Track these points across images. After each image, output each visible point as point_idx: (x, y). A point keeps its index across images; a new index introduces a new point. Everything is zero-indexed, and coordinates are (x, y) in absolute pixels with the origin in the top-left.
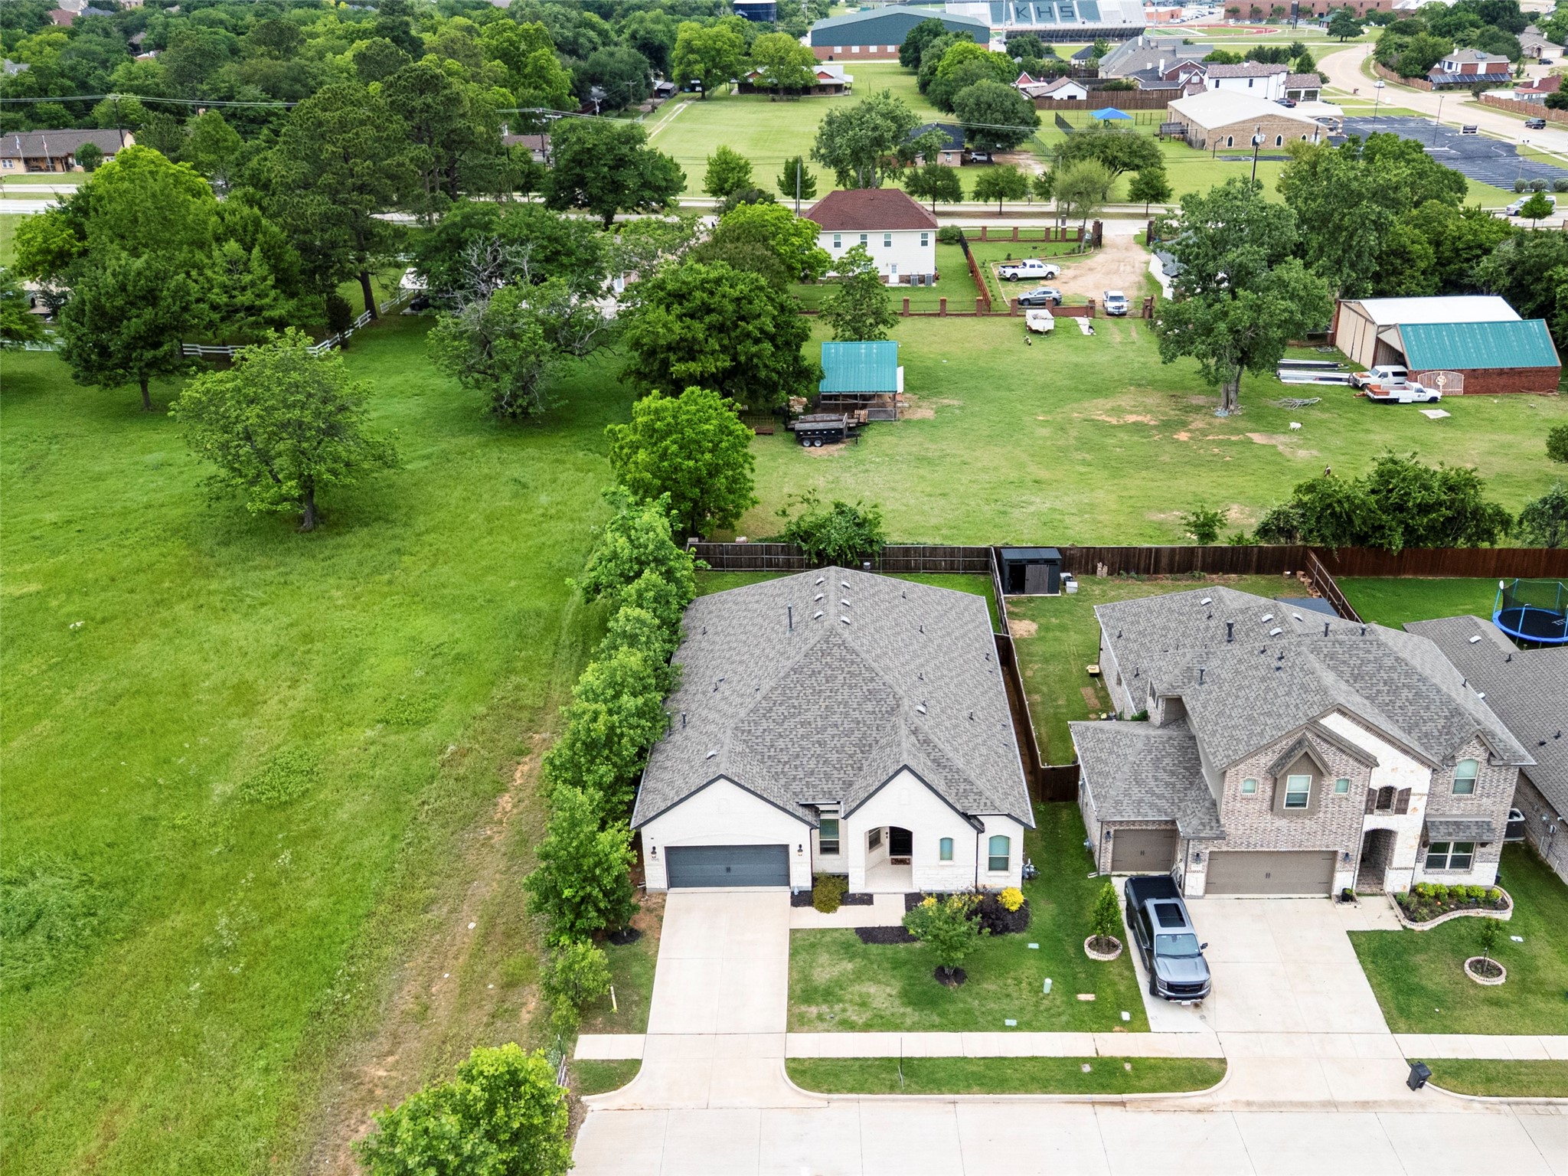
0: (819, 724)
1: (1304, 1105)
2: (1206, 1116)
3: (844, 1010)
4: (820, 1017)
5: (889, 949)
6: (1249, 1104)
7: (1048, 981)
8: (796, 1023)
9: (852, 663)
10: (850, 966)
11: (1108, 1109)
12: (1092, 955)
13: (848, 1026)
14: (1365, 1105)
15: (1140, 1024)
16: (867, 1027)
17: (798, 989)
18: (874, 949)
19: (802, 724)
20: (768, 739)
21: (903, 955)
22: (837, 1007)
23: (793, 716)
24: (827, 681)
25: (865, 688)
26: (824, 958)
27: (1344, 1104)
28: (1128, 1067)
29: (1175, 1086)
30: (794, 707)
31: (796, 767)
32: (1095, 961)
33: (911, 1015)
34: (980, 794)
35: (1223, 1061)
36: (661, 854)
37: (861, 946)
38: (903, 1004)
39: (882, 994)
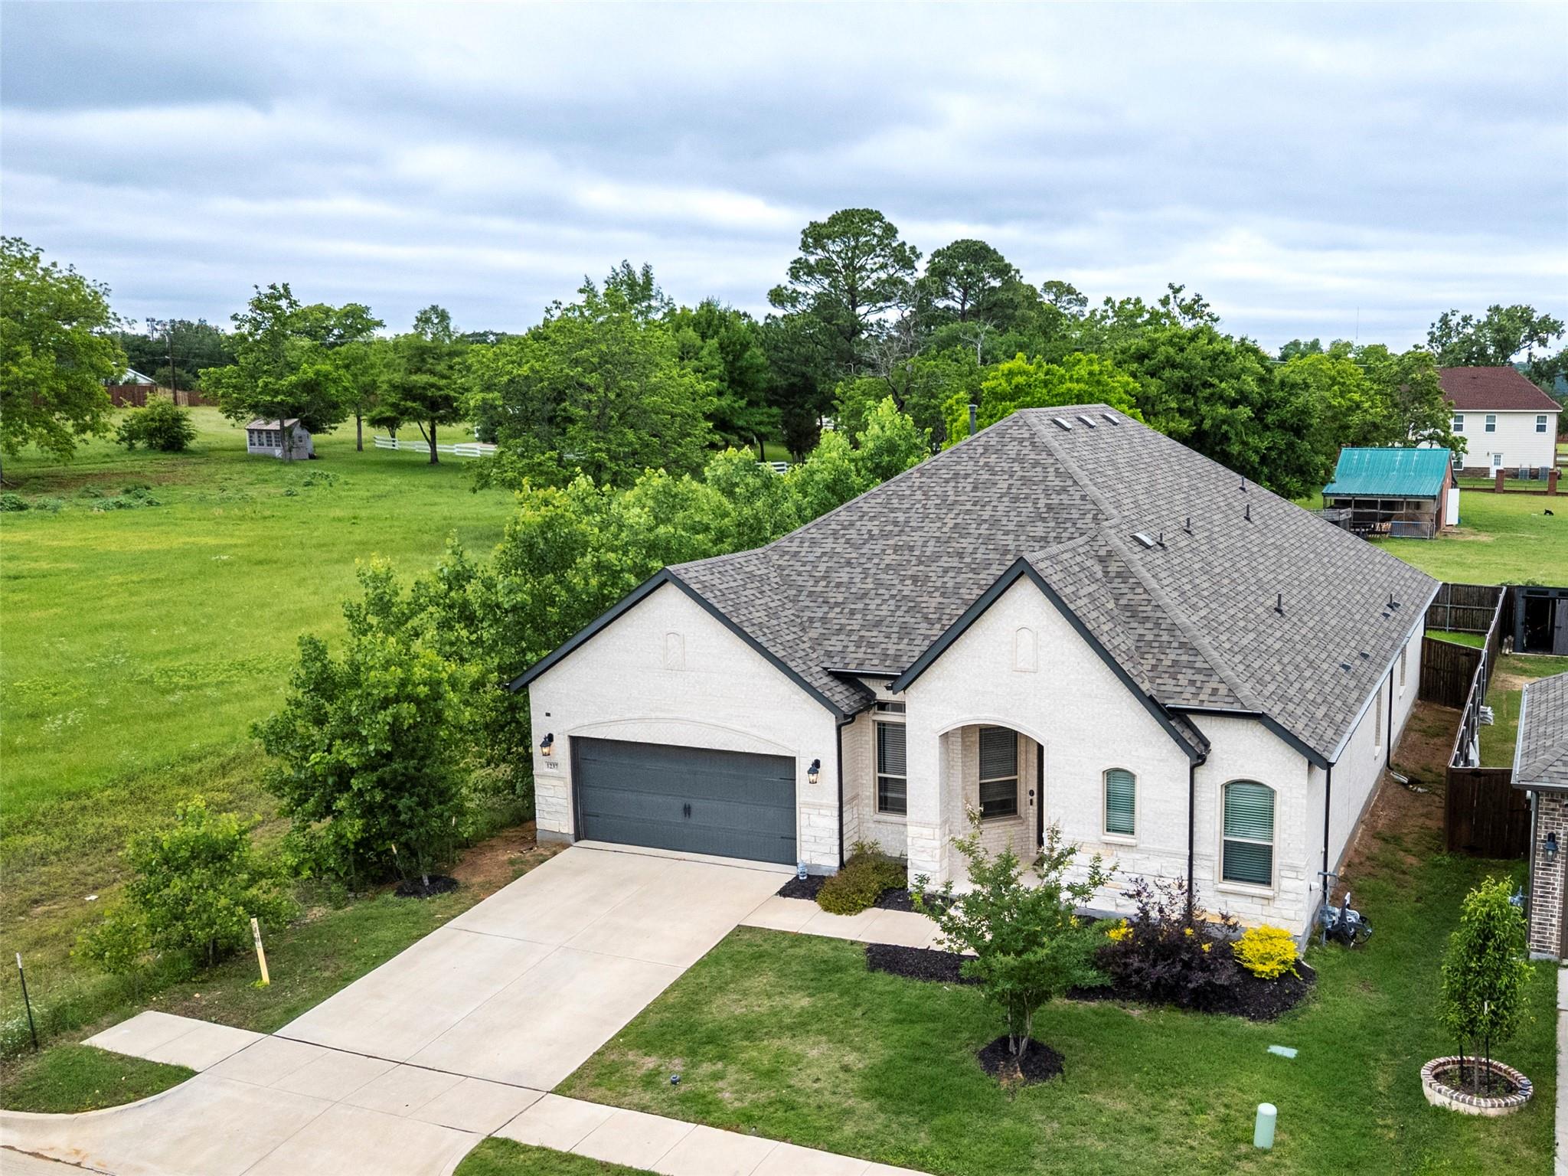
0: (929, 551)
3: (717, 1077)
4: (649, 1081)
5: (915, 989)
7: (1267, 1110)
8: (589, 1079)
9: (1036, 464)
10: (802, 1003)
12: (1438, 1095)
13: (697, 1108)
17: (655, 1019)
18: (883, 981)
19: (896, 549)
20: (822, 567)
21: (943, 1004)
22: (706, 1069)
23: (886, 536)
24: (975, 489)
25: (1042, 503)
30: (896, 523)
31: (852, 612)
32: (1440, 1112)
34: (1210, 672)
36: (562, 750)
38: (863, 1093)
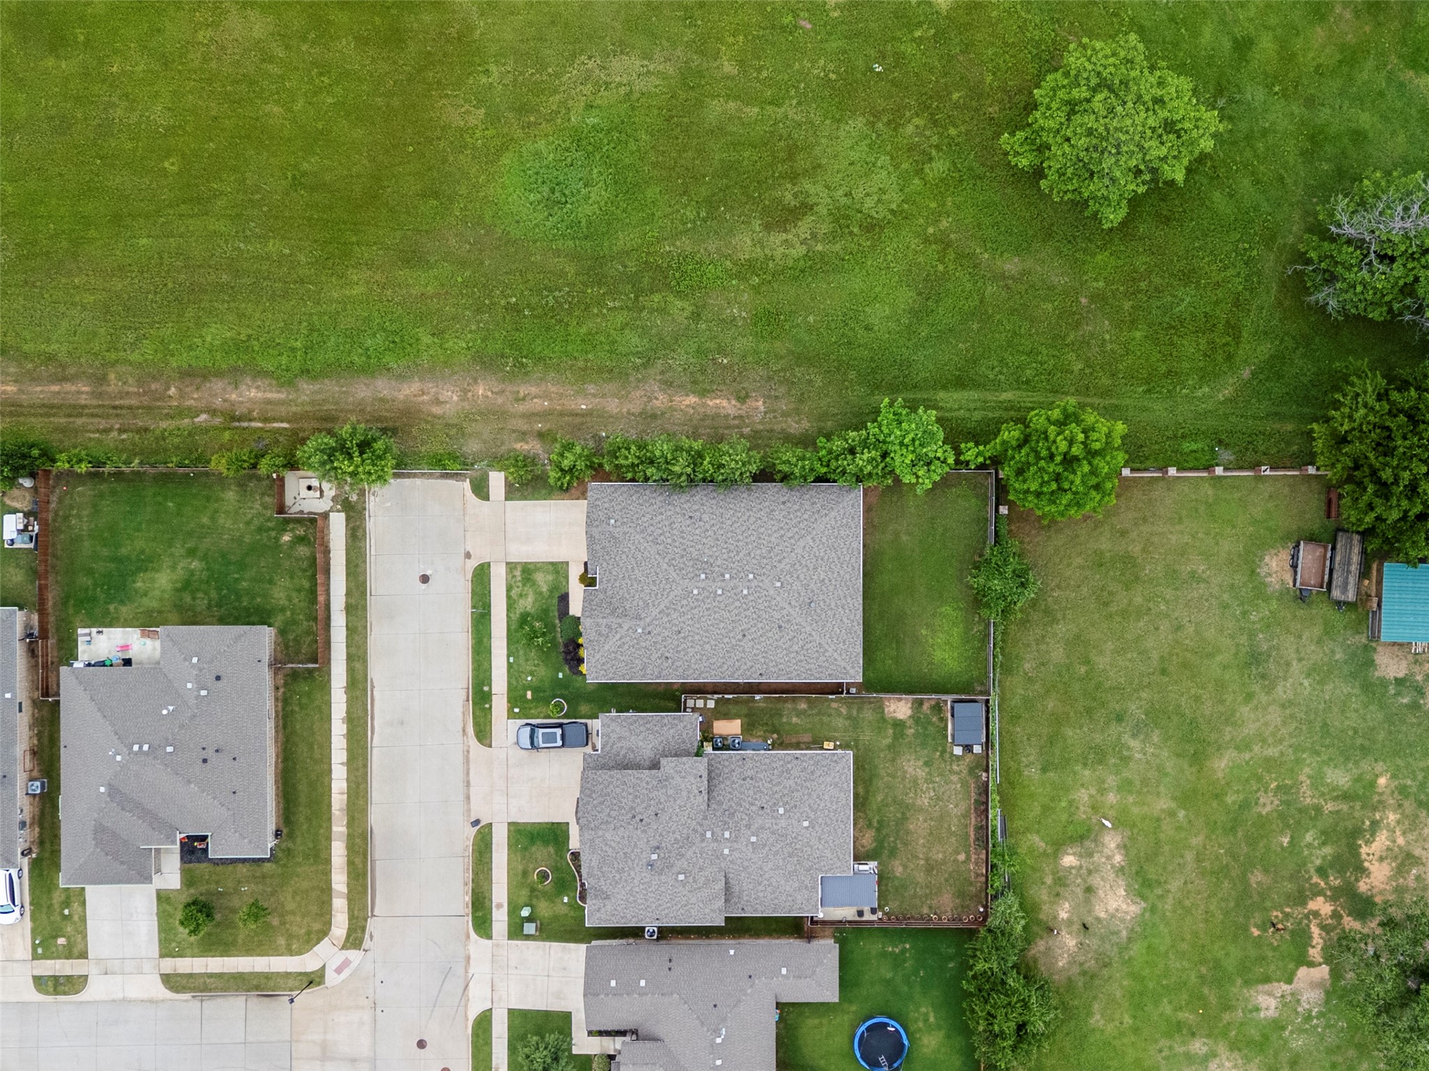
1: (468, 774)
2: (461, 732)
3: (518, 587)
5: (555, 608)
6: (468, 752)
8: (511, 566)
10: (544, 590)
11: (465, 694)
13: (509, 589)
14: (468, 798)
15: (511, 715)
16: (509, 597)
17: (531, 567)
21: (552, 615)
22: (520, 584)
26: (550, 578)
27: (468, 790)
28: (487, 706)
29: (476, 724)
33: (515, 617)
35: (490, 746)
37: (557, 595)
38: (521, 614)
39: (528, 603)
